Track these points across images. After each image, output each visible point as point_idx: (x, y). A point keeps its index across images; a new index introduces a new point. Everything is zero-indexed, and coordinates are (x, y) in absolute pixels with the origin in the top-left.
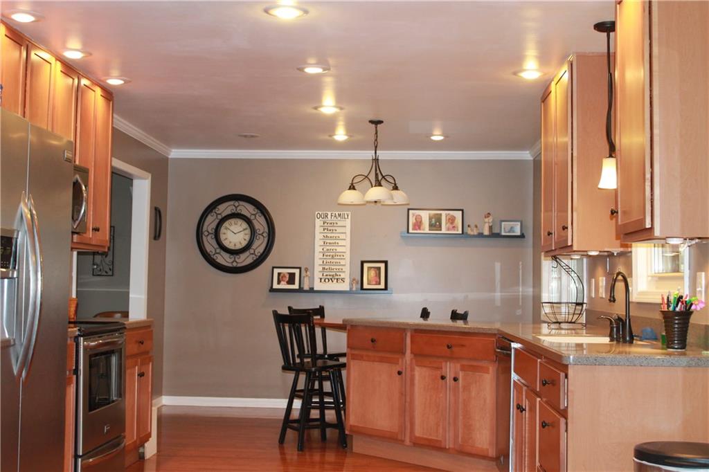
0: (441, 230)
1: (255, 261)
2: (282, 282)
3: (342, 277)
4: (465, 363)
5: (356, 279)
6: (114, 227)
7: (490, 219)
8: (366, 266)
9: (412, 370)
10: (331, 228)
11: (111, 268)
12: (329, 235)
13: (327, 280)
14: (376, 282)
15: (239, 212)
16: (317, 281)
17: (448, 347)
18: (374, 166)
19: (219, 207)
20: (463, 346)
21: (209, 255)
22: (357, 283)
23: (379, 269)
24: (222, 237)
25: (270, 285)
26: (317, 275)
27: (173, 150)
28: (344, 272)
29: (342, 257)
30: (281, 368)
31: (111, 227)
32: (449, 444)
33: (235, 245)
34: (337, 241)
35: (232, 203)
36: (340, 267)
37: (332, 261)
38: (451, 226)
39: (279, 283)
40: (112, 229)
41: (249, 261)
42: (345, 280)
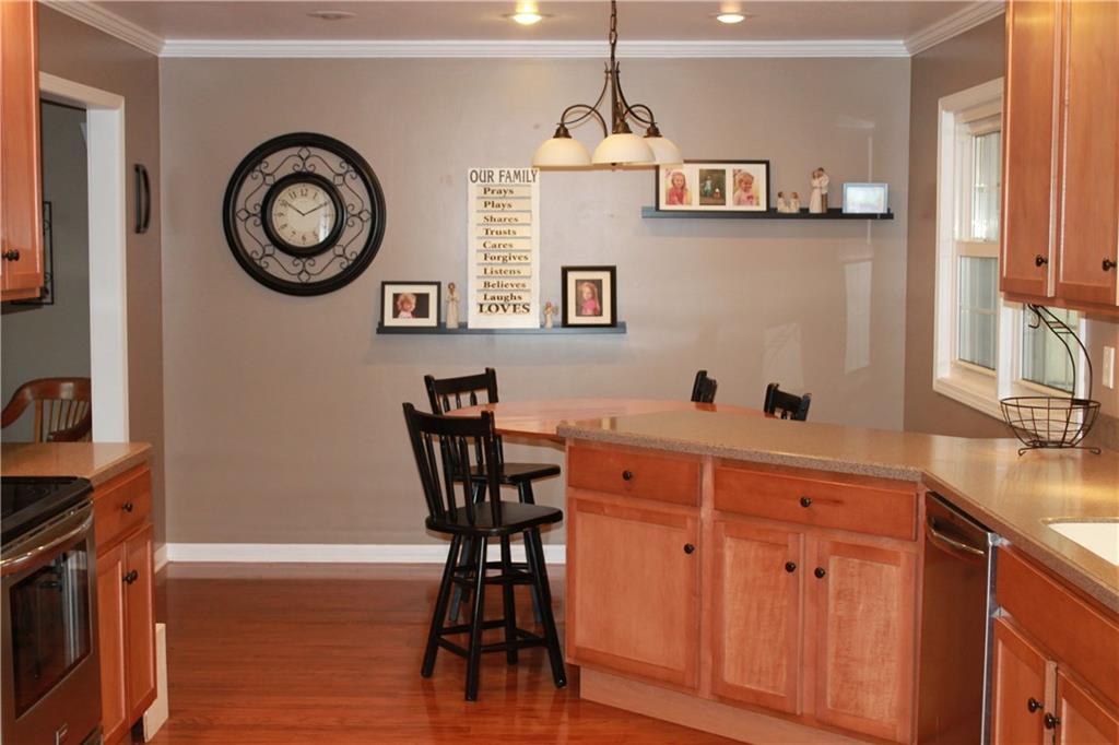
0: (724, 204)
1: (346, 270)
2: (403, 314)
3: (524, 301)
4: (840, 537)
5: (553, 305)
6: (50, 203)
7: (824, 181)
8: (572, 277)
9: (718, 544)
10: (500, 201)
12: (496, 216)
13: (493, 308)
14: (595, 309)
15: (311, 169)
16: (473, 310)
17: (804, 503)
18: (610, 83)
19: (269, 159)
20: (838, 502)
21: (252, 259)
22: (555, 311)
23: (598, 283)
24: (277, 222)
25: (379, 319)
26: (474, 298)
27: (167, 42)
28: (528, 291)
29: (523, 261)
30: (424, 525)
31: (44, 203)
32: (805, 707)
33: (304, 238)
34: (512, 228)
35: (295, 150)
36: (521, 281)
37: (504, 268)
38: (744, 196)
39: (396, 314)
40: (47, 206)
41: (335, 269)
42: (531, 308)
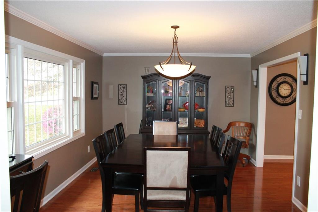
1: (293, 101)
11: (233, 103)
15: (286, 81)
19: (278, 78)
21: (274, 98)
24: (280, 91)
33: (285, 94)
35: (283, 77)
41: (290, 101)
